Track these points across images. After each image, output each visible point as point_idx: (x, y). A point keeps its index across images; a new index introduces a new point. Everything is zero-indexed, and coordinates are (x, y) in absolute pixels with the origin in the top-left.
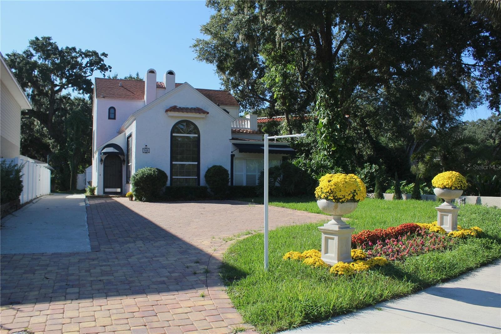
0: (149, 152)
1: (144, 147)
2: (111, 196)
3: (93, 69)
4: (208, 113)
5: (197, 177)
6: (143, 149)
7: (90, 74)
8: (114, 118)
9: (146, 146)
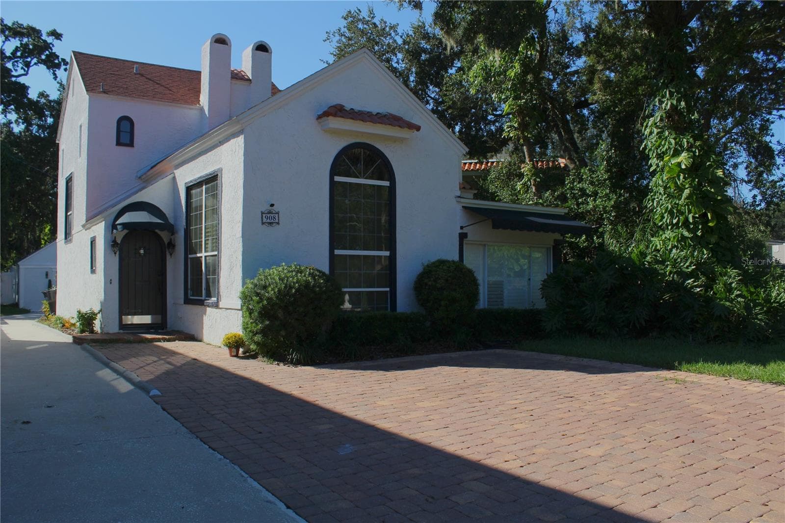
0: (278, 223)
1: (266, 208)
2: (149, 336)
3: (30, 62)
4: (418, 128)
5: (388, 289)
6: (262, 213)
7: (22, 72)
8: (131, 144)
9: (272, 205)
